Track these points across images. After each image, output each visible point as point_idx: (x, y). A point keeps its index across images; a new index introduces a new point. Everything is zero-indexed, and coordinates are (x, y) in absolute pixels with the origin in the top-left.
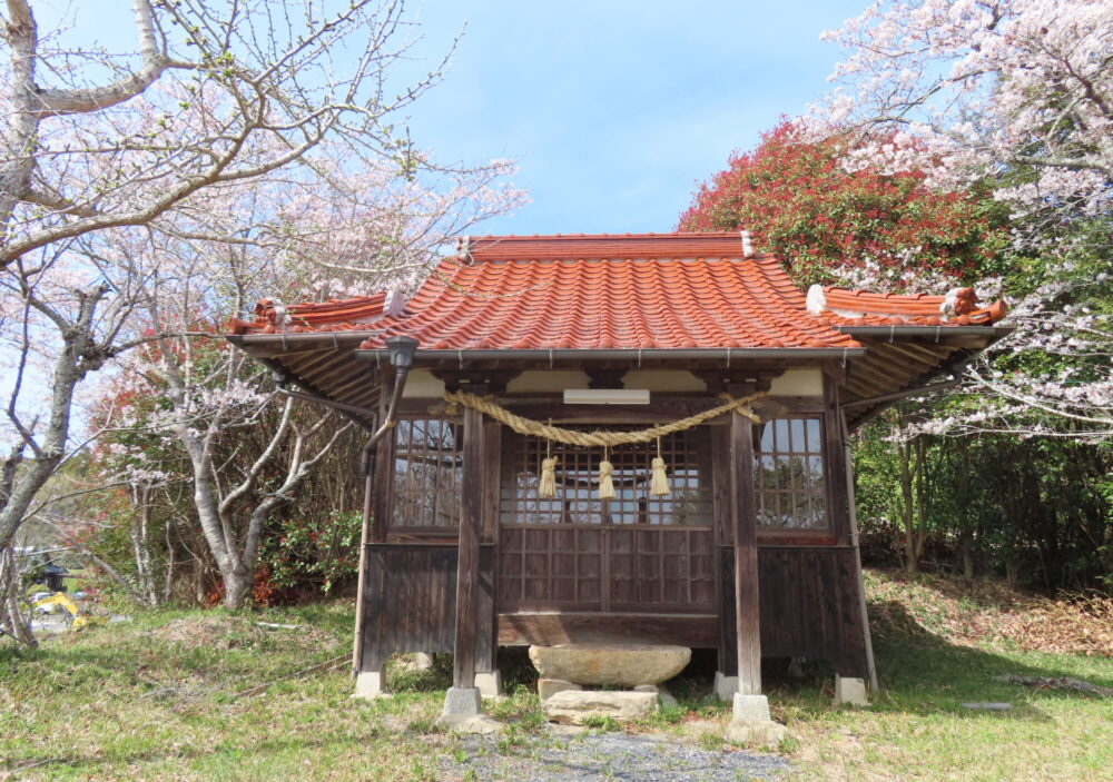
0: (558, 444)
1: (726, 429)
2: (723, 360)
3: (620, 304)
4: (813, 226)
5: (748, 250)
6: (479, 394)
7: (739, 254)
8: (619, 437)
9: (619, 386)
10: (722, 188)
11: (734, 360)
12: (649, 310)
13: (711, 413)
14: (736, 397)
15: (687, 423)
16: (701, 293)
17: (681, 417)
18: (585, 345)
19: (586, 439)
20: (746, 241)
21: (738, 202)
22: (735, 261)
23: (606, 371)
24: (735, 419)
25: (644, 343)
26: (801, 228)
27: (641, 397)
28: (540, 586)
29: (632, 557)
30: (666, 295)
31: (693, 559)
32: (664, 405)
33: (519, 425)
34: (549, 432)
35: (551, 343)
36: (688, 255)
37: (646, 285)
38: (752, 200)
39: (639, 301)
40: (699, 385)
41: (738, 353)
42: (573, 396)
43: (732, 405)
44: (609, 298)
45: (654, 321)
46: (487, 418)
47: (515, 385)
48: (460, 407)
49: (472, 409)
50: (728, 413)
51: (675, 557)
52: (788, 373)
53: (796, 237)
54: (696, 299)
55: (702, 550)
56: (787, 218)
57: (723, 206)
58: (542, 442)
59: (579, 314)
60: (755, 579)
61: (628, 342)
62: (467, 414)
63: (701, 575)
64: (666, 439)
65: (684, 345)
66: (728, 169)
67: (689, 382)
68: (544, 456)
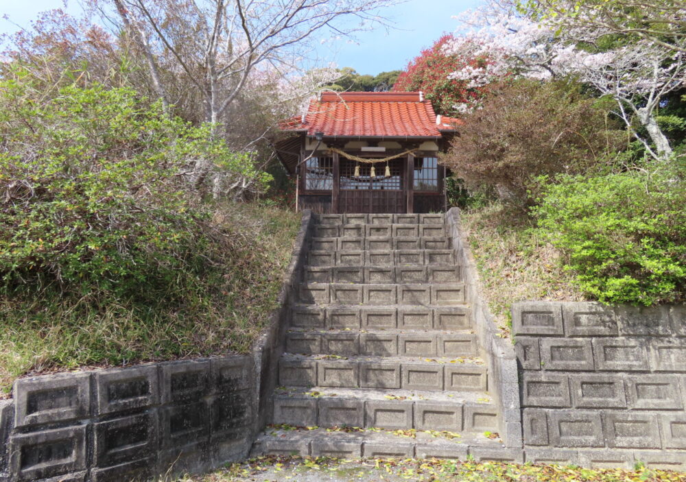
0: (360, 162)
1: (407, 158)
2: (405, 139)
3: (376, 120)
4: (451, 85)
5: (421, 99)
6: (337, 148)
7: (418, 100)
8: (377, 160)
9: (376, 146)
10: (418, 65)
11: (408, 139)
12: (386, 122)
13: (402, 154)
14: (410, 149)
15: (395, 157)
16: (403, 116)
17: (394, 155)
18: (368, 134)
19: (367, 161)
20: (421, 96)
21: (423, 72)
22: (417, 103)
23: (373, 142)
24: (409, 156)
25: (384, 134)
26: (446, 86)
27: (383, 149)
28: (351, 208)
29: (379, 199)
30: (391, 117)
31: (397, 200)
32: (389, 152)
33: (349, 157)
34: (357, 159)
35: (358, 133)
36: (400, 101)
37: (386, 112)
38: (428, 72)
39: (382, 119)
40: (399, 146)
41: (409, 137)
42: (364, 149)
43: (408, 151)
44: (373, 118)
45: (388, 126)
46: (339, 155)
47: (347, 146)
48: (332, 151)
49: (335, 152)
50: (407, 154)
51: (392, 199)
52: (424, 143)
53: (444, 89)
54: (401, 118)
55: (400, 197)
56: (440, 81)
57: (417, 74)
58: (355, 161)
59: (364, 124)
60: (413, 199)
61: (380, 133)
62: (334, 154)
63: (399, 204)
64: (390, 161)
65: (395, 134)
66: (421, 55)
67: (397, 146)
68: (356, 166)
